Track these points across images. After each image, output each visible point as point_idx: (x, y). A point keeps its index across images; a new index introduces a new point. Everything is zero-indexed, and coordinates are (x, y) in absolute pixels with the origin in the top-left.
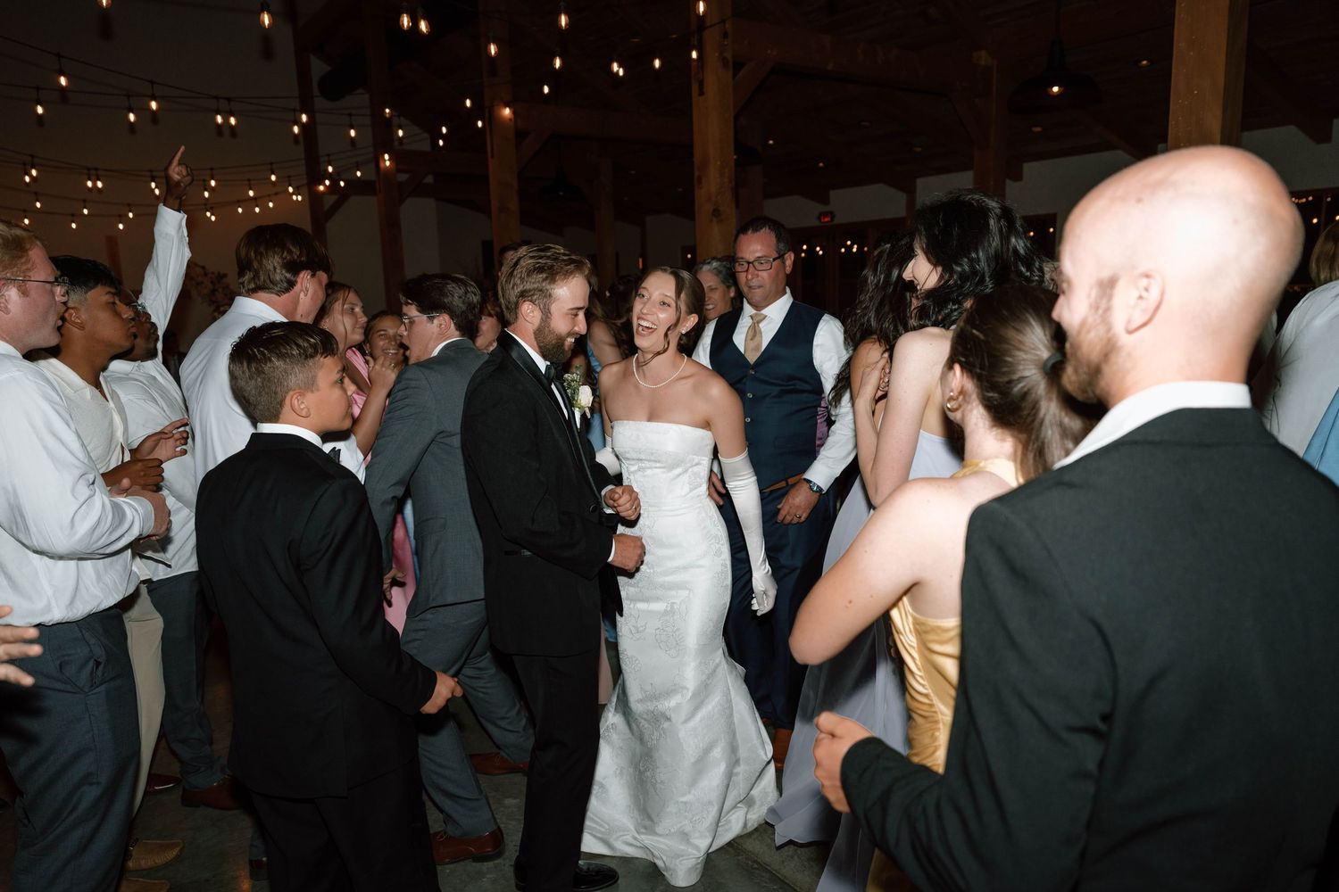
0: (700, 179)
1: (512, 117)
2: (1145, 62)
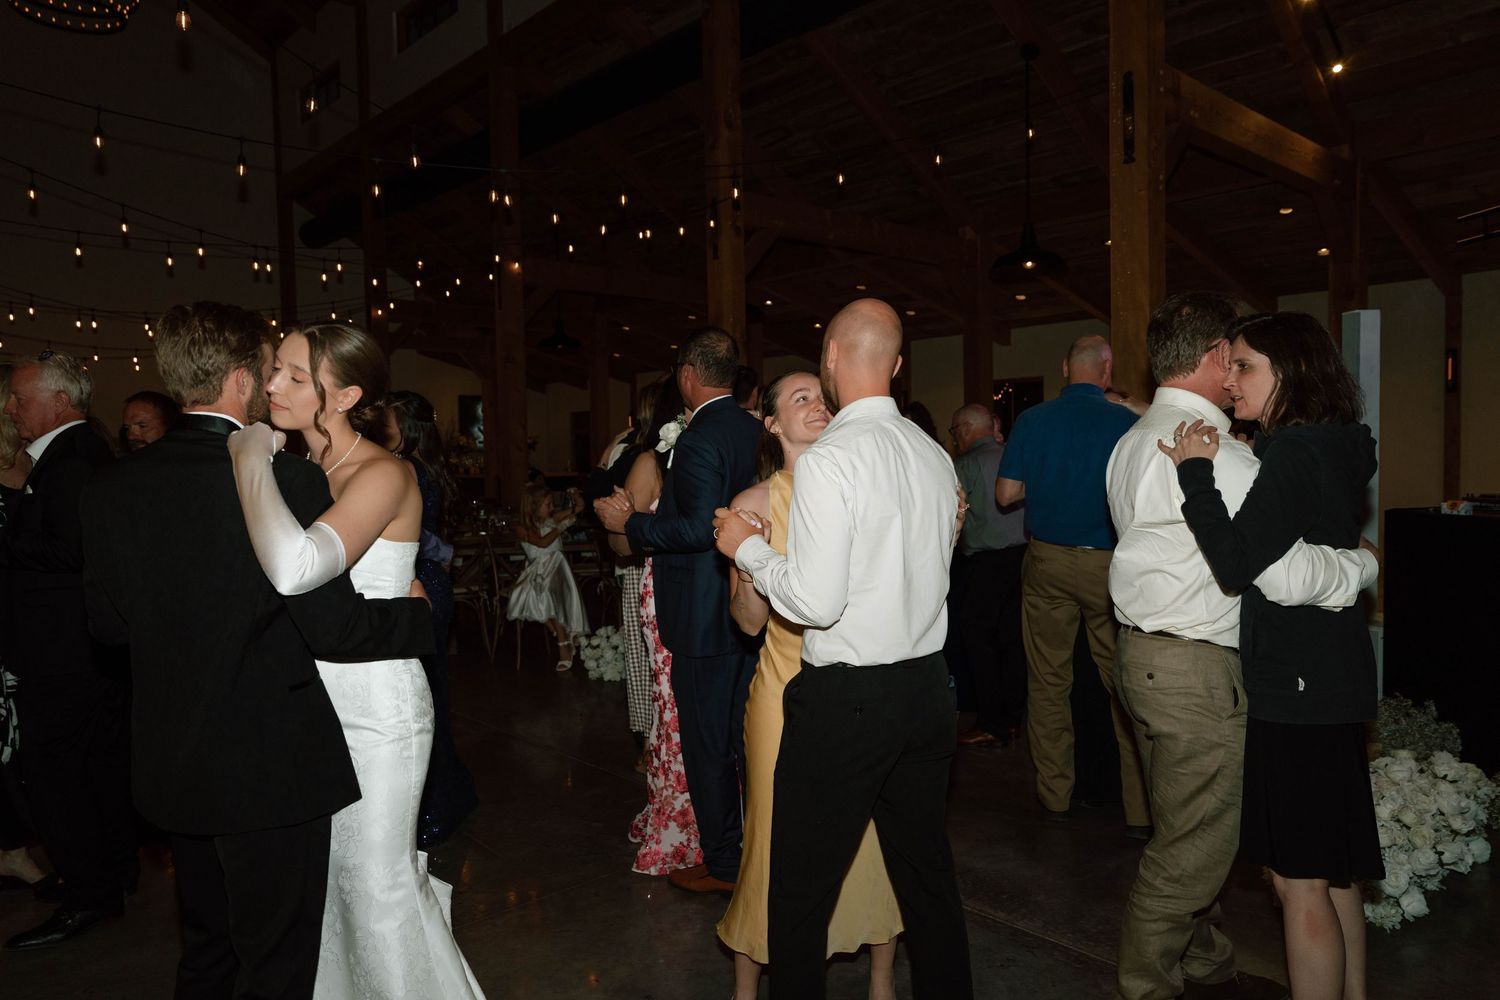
1: (521, 272)
2: (1110, 242)
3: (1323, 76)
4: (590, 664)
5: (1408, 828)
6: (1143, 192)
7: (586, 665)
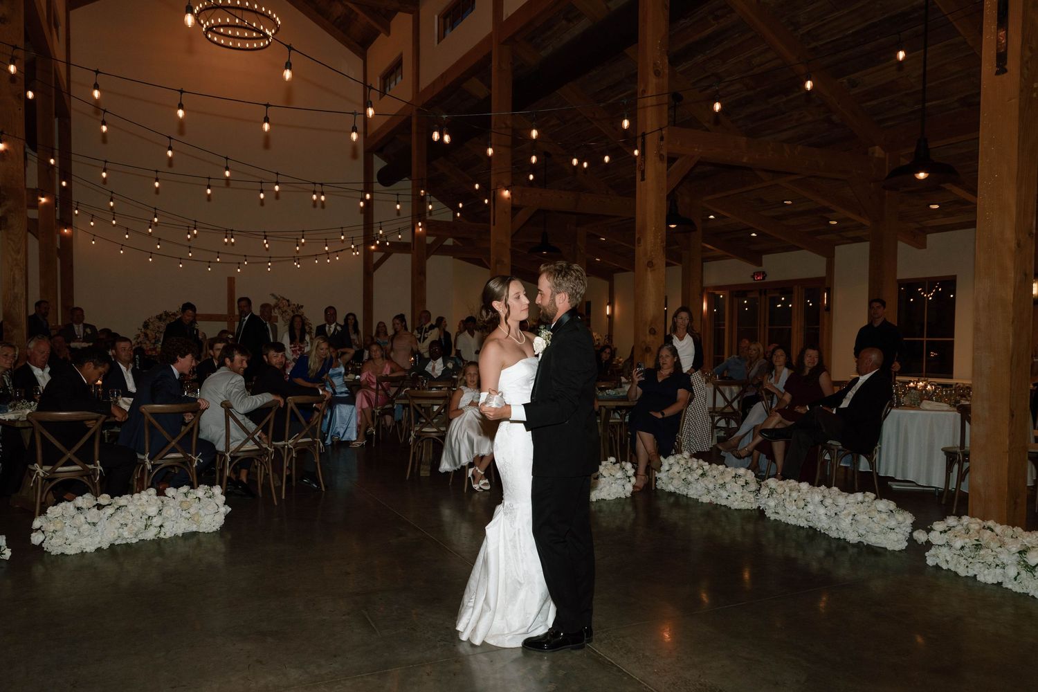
0: (639, 239)
6: (1014, 100)
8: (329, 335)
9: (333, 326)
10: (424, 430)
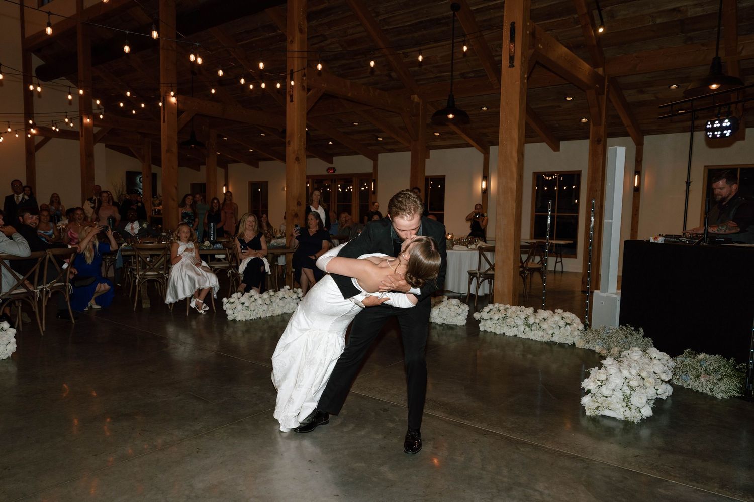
0: (289, 142)
1: (176, 103)
2: (484, 108)
3: (594, 33)
4: (229, 312)
5: (644, 379)
6: (517, 83)
7: (227, 312)
8: (18, 203)
9: (21, 196)
10: (147, 273)
